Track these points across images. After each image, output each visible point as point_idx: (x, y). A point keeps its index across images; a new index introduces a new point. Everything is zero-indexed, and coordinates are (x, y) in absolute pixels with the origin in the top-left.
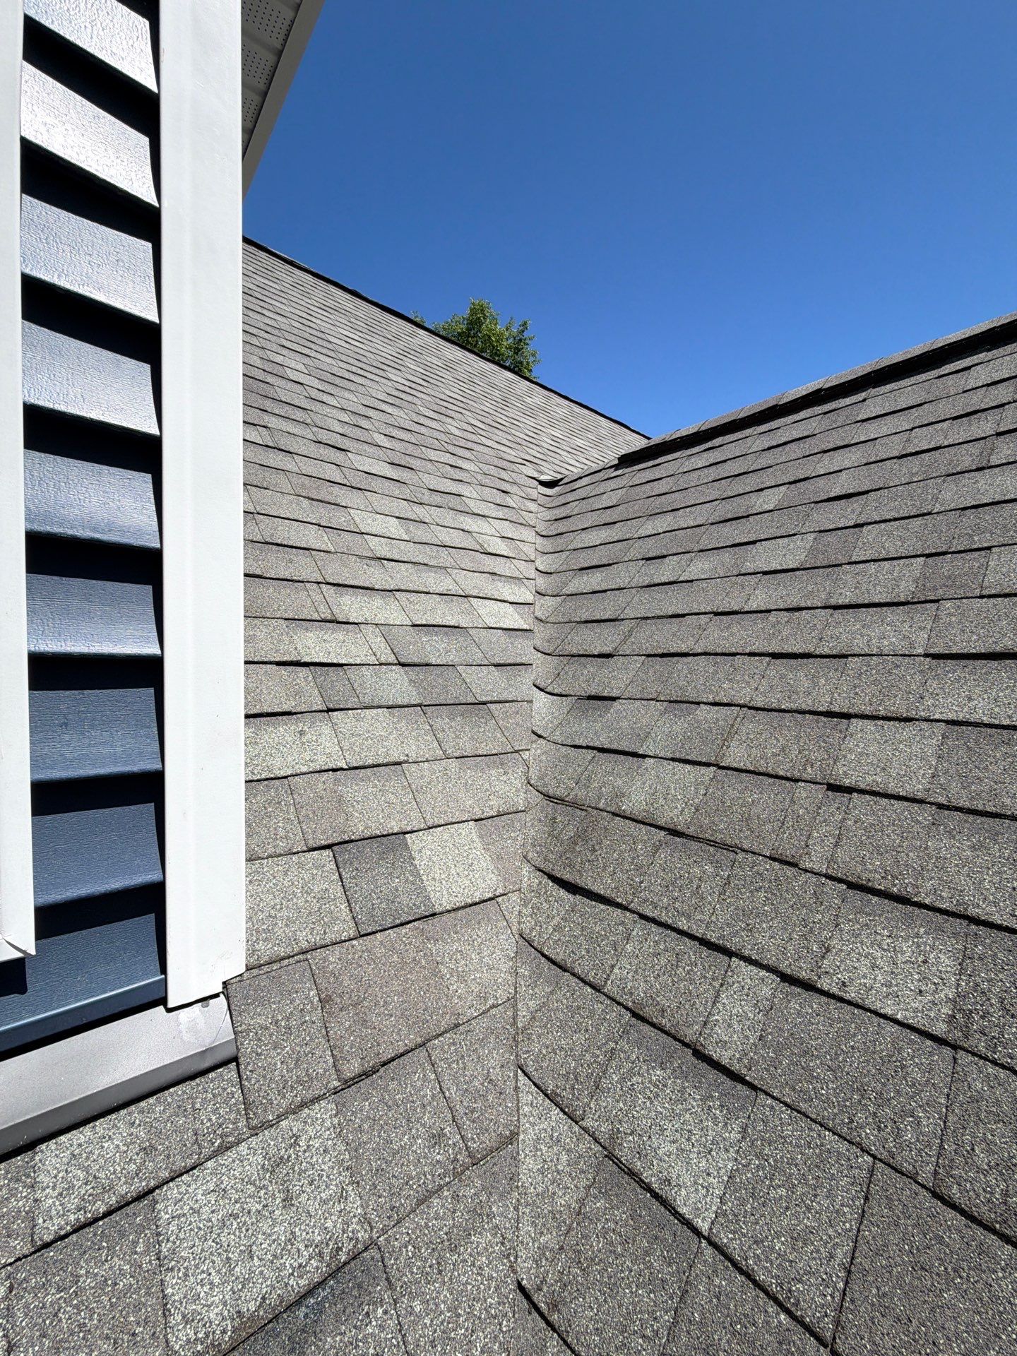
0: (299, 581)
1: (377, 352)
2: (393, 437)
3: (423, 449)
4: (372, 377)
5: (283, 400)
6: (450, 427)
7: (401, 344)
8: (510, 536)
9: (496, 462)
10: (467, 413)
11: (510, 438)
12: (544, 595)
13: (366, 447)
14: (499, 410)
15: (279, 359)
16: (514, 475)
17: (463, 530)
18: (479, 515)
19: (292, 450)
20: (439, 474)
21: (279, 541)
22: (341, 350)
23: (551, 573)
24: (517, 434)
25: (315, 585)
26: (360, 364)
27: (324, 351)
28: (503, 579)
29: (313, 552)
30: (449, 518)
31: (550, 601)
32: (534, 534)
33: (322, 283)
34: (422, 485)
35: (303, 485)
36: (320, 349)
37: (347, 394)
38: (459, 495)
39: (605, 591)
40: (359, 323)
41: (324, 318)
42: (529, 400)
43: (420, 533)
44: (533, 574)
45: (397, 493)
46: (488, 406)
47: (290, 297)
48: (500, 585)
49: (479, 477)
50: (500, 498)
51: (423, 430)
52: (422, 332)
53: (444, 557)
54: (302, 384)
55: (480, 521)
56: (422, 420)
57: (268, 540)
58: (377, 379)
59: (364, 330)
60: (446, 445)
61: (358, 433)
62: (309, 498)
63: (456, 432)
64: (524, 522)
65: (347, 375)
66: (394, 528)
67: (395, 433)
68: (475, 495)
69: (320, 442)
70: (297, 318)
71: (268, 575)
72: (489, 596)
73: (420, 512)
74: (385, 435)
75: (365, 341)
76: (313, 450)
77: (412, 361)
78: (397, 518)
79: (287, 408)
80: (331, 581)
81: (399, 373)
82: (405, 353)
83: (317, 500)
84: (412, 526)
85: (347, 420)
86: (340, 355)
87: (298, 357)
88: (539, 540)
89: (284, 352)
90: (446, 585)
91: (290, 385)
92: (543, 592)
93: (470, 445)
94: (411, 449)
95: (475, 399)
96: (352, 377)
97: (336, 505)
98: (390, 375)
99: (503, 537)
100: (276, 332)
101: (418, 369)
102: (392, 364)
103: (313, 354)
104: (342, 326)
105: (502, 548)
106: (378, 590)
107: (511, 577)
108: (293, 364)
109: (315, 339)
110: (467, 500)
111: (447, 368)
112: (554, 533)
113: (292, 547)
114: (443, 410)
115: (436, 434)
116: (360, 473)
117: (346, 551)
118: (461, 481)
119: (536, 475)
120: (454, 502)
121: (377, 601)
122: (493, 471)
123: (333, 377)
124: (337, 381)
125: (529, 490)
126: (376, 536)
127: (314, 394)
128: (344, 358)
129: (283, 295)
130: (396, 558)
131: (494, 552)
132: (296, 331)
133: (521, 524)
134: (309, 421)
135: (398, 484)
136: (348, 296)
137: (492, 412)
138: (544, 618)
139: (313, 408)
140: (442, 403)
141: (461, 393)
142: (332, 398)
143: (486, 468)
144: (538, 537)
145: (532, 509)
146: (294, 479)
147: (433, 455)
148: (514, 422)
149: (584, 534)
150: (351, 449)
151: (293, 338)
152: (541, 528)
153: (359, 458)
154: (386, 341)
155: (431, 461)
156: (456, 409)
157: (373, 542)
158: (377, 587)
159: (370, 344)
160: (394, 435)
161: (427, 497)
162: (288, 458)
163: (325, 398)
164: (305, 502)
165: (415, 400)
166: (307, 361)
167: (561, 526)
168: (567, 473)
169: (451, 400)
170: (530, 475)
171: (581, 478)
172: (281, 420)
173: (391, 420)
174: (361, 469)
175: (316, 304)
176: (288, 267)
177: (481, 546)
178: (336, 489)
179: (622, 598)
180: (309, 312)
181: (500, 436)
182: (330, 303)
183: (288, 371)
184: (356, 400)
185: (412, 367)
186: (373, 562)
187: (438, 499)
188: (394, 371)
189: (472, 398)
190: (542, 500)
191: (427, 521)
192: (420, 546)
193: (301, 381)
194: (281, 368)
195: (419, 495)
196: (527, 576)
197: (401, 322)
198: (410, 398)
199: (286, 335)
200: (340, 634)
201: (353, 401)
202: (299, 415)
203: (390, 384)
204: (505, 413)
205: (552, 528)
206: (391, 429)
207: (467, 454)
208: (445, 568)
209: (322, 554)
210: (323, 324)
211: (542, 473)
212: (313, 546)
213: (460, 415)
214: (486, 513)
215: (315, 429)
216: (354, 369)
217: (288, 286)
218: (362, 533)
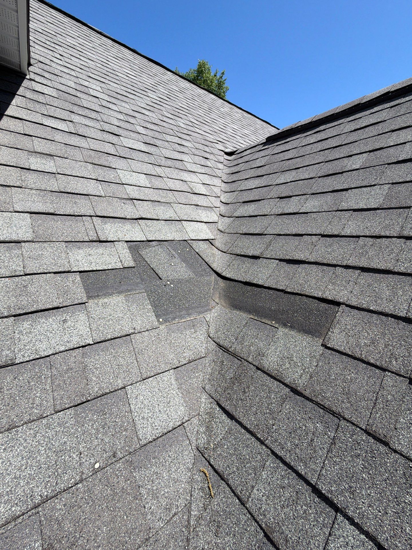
0: (79, 216)
1: (144, 82)
2: (148, 128)
3: (164, 135)
4: (139, 95)
5: (85, 106)
6: (179, 123)
7: (157, 79)
8: (207, 183)
9: (203, 142)
10: (190, 115)
11: (211, 129)
12: (224, 217)
13: (131, 133)
14: (206, 114)
15: (86, 83)
16: (212, 149)
17: (182, 181)
18: (192, 172)
19: (86, 135)
20: (171, 149)
21: (69, 191)
22: (123, 80)
23: (228, 204)
24: (215, 127)
25: (89, 218)
26: (133, 88)
27: (113, 80)
28: (202, 208)
29: (90, 197)
30: (175, 174)
31: (227, 220)
32: (221, 181)
33: (117, 45)
34: (161, 155)
35: (90, 156)
36: (111, 79)
37: (123, 104)
38: (181, 161)
39: (256, 216)
40: (135, 66)
41: (116, 63)
42: (222, 109)
43: (158, 183)
44: (218, 204)
45: (146, 160)
46: (201, 112)
47: (97, 51)
48: (200, 211)
49: (193, 150)
50: (203, 162)
51: (164, 124)
52: (169, 73)
53: (170, 197)
54: (98, 98)
55: (192, 175)
56: (165, 119)
57: (63, 190)
58: (142, 96)
59: (138, 70)
60: (176, 133)
61: (128, 126)
62: (92, 163)
63: (183, 126)
64: (216, 175)
65: (125, 93)
66: (143, 180)
67: (149, 126)
68: (190, 161)
69: (104, 131)
70: (100, 62)
71: (59, 213)
72: (193, 219)
73: (159, 171)
74: (143, 127)
75: (138, 76)
76: (99, 135)
77: (162, 88)
78: (145, 174)
79: (87, 111)
80: (100, 215)
81: (154, 93)
82: (159, 83)
83: (98, 165)
84: (153, 179)
85: (122, 118)
86: (122, 83)
87: (98, 83)
88: (223, 185)
89: (90, 80)
90: (170, 214)
91: (91, 98)
92: (223, 214)
93: (190, 133)
94: (157, 135)
95: (194, 108)
96: (128, 95)
97: (109, 167)
98: (149, 94)
99: (204, 184)
100: (87, 69)
101: (165, 92)
102: (151, 88)
103: (107, 82)
104: (125, 67)
105: (203, 190)
106: (128, 219)
107: (207, 207)
108: (94, 87)
109: (109, 74)
110: (185, 163)
111: (181, 92)
112: (231, 181)
113: (77, 194)
114: (177, 114)
115: (172, 127)
116: (127, 148)
117: (112, 195)
118: (183, 152)
119: (223, 149)
120: (178, 164)
121: (128, 226)
122: (201, 147)
123: (117, 95)
124: (119, 97)
125: (219, 157)
126: (131, 185)
127: (104, 103)
128: (124, 84)
129: (94, 49)
130: (142, 198)
131: (198, 192)
132: (98, 69)
133: (214, 176)
134: (99, 118)
135: (147, 155)
136: (131, 53)
137: (203, 115)
138: (223, 230)
139: (103, 111)
140: (176, 110)
141: (187, 105)
142: (115, 106)
143: (197, 145)
144: (223, 183)
145: (220, 168)
146: (85, 152)
147: (169, 138)
148: (214, 120)
149: (246, 182)
150: (122, 135)
151: (96, 73)
152: (224, 178)
153: (126, 140)
154: (149, 76)
155: (168, 141)
156: (184, 113)
157: (129, 189)
158: (128, 217)
159: (140, 77)
160: (148, 127)
162: (83, 140)
163: (111, 106)
164: (90, 166)
165: (162, 108)
166: (103, 85)
167: (235, 177)
168: (239, 147)
169: (181, 109)
170: (221, 149)
171: (246, 150)
172: (82, 117)
173: (147, 118)
174: (127, 146)
175: (112, 55)
176: (99, 35)
177: (191, 189)
178: (111, 158)
179: (265, 221)
180: (107, 59)
181: (206, 128)
182: (120, 55)
183: (91, 90)
184: (128, 107)
185: (162, 90)
186: (128, 201)
187: (169, 163)
188: (152, 92)
189: (193, 108)
190: (226, 162)
191: (162, 176)
192: (157, 191)
193: (98, 96)
194: (86, 89)
195: (159, 161)
196: (215, 206)
197: (158, 67)
198: (159, 107)
199: (92, 71)
200: (101, 249)
201: (126, 108)
202: (93, 115)
203: (149, 99)
204: (210, 116)
205: (230, 178)
206: (147, 124)
207: (188, 138)
208: (170, 203)
209: (96, 198)
210: (115, 66)
211: (226, 148)
212: (91, 193)
213: (185, 117)
214: (196, 170)
215: (102, 123)
216: (129, 91)
217: (97, 45)
218: (123, 184)
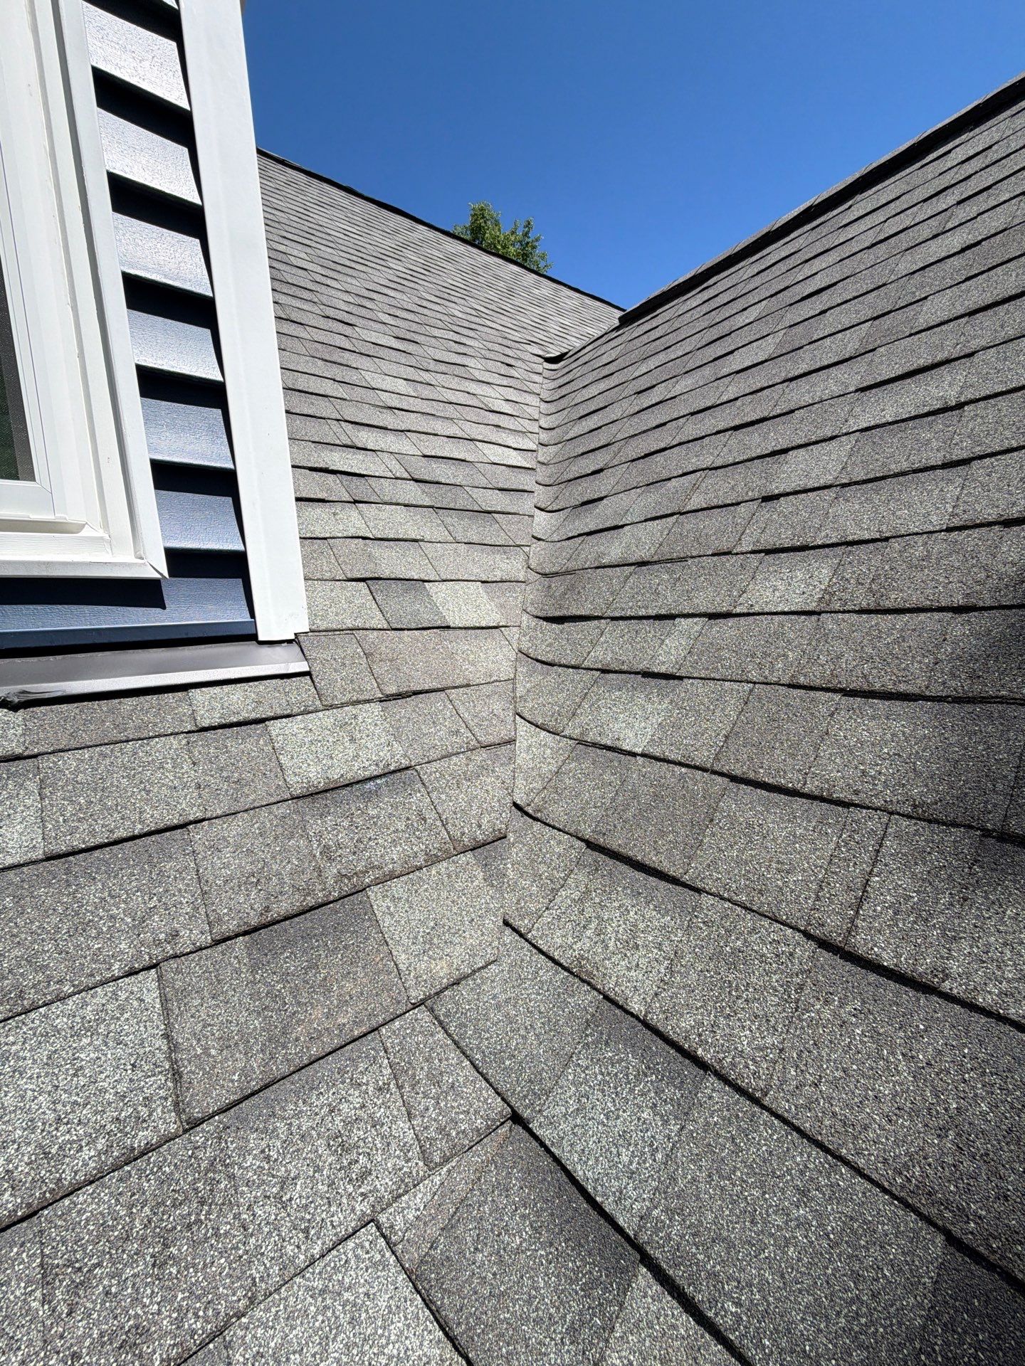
0: (321, 418)
2: (397, 317)
3: (427, 327)
4: (374, 265)
5: (290, 281)
6: (453, 310)
7: (400, 238)
8: (514, 399)
9: (500, 340)
10: (470, 299)
11: (515, 322)
12: (547, 446)
13: (372, 323)
14: (504, 299)
15: (282, 248)
16: (518, 352)
17: (468, 393)
18: (484, 382)
19: (303, 322)
20: (443, 348)
21: (300, 388)
22: (341, 241)
23: (554, 429)
24: (523, 319)
25: (335, 422)
26: (360, 254)
27: (324, 242)
28: (507, 431)
29: (331, 399)
30: (454, 383)
31: (552, 449)
32: (539, 400)
33: (315, 181)
34: (427, 356)
35: (317, 350)
36: (319, 240)
37: (349, 280)
38: (464, 366)
40: (355, 217)
41: (321, 214)
42: (536, 292)
43: (427, 392)
44: (537, 430)
45: (403, 361)
46: (492, 294)
47: (285, 194)
48: (504, 435)
49: (483, 352)
50: (504, 370)
51: (425, 312)
52: (421, 227)
53: (450, 411)
54: (306, 270)
55: (485, 387)
56: (425, 303)
57: (291, 386)
58: (378, 267)
59: (362, 225)
60: (449, 325)
61: (363, 312)
62: (322, 359)
64: (528, 390)
65: (348, 263)
66: (402, 386)
67: (398, 313)
68: (480, 366)
69: (328, 317)
70: (294, 213)
71: (294, 411)
72: (494, 441)
73: (426, 377)
74: (389, 314)
75: (364, 234)
76: (322, 323)
78: (405, 379)
80: (349, 419)
83: (331, 362)
84: (419, 386)
85: (352, 301)
86: (340, 246)
87: (300, 247)
88: (543, 406)
90: (453, 430)
92: (546, 443)
93: (473, 326)
94: (414, 327)
96: (353, 265)
97: (348, 366)
99: (508, 400)
105: (506, 408)
106: (391, 430)
107: (515, 431)
110: (471, 370)
112: (558, 397)
113: (312, 394)
115: (439, 316)
116: (368, 344)
117: (360, 400)
118: (465, 354)
119: (541, 353)
120: (458, 370)
121: (391, 437)
122: (497, 347)
123: (335, 265)
124: (339, 268)
125: (534, 365)
126: (386, 391)
127: (319, 278)
128: (343, 248)
129: (278, 192)
130: (406, 408)
131: (498, 410)
132: (295, 225)
133: (525, 391)
134: (316, 300)
135: (405, 354)
136: (343, 194)
137: (496, 300)
138: (546, 461)
139: (318, 289)
140: (444, 290)
141: (464, 282)
142: (336, 282)
143: (490, 345)
144: (542, 403)
146: (308, 345)
147: (436, 333)
150: (357, 324)
153: (366, 331)
155: (435, 337)
157: (384, 396)
158: (389, 427)
161: (432, 366)
162: (300, 328)
163: (329, 282)
164: (320, 363)
166: (309, 250)
168: (571, 348)
171: (584, 348)
172: (290, 298)
173: (394, 302)
174: (368, 340)
175: (312, 200)
177: (486, 405)
178: (347, 354)
180: (305, 207)
182: (325, 200)
183: (292, 259)
184: (359, 284)
185: (412, 258)
186: (385, 411)
187: (443, 368)
188: (394, 261)
191: (433, 383)
192: (427, 402)
193: (305, 267)
194: (284, 256)
195: (425, 364)
196: (531, 430)
198: (412, 285)
200: (360, 456)
201: (355, 285)
202: (306, 295)
203: (391, 272)
204: (511, 302)
206: (395, 310)
207: (471, 333)
208: (452, 419)
209: (339, 400)
210: (321, 218)
211: (548, 353)
212: (330, 394)
213: (463, 301)
214: (490, 381)
215: (322, 307)
218: (374, 389)
